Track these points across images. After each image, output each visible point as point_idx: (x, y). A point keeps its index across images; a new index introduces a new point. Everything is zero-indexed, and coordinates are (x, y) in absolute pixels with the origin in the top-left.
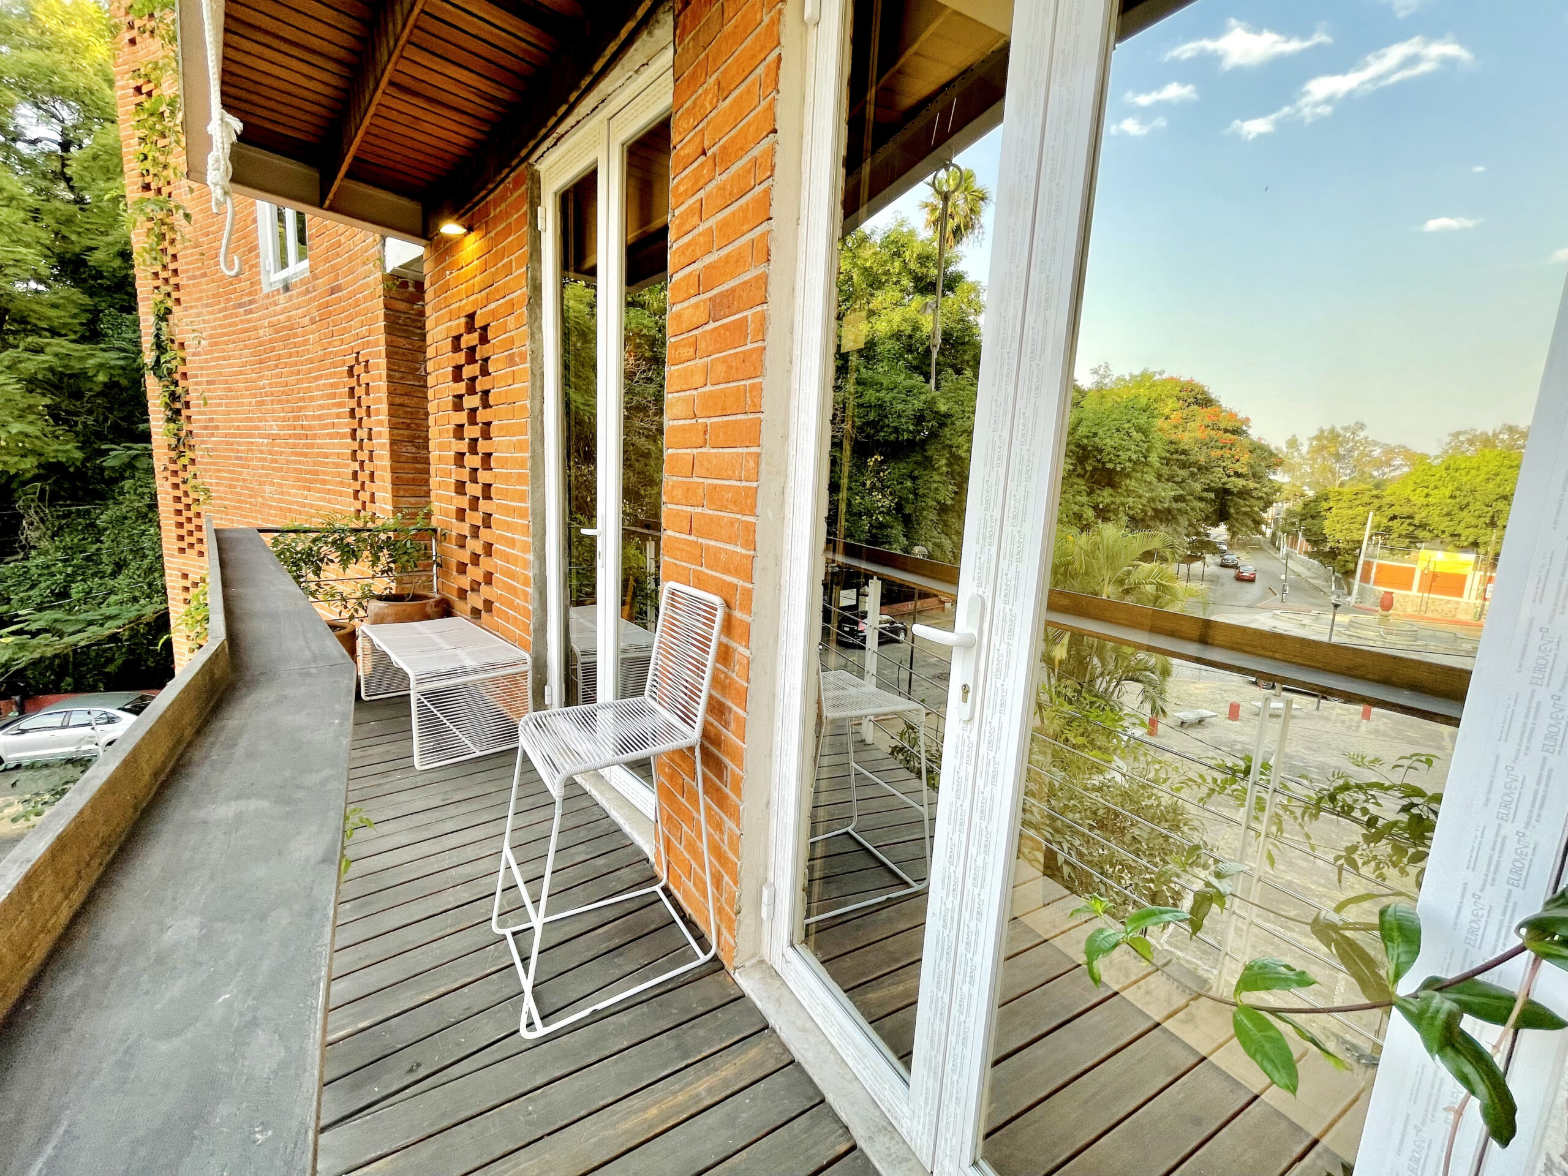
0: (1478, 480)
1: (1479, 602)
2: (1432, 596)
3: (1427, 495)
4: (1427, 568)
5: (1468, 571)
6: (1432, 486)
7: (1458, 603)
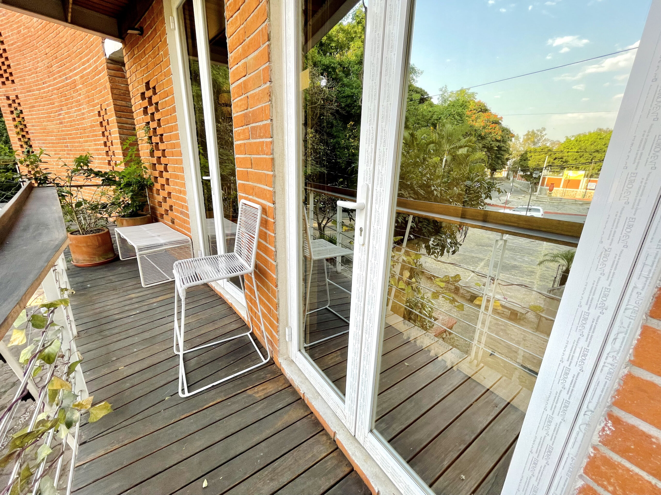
0: (588, 145)
1: (585, 190)
2: (567, 189)
3: (568, 152)
4: (567, 178)
5: (582, 178)
6: (570, 148)
7: (577, 192)
